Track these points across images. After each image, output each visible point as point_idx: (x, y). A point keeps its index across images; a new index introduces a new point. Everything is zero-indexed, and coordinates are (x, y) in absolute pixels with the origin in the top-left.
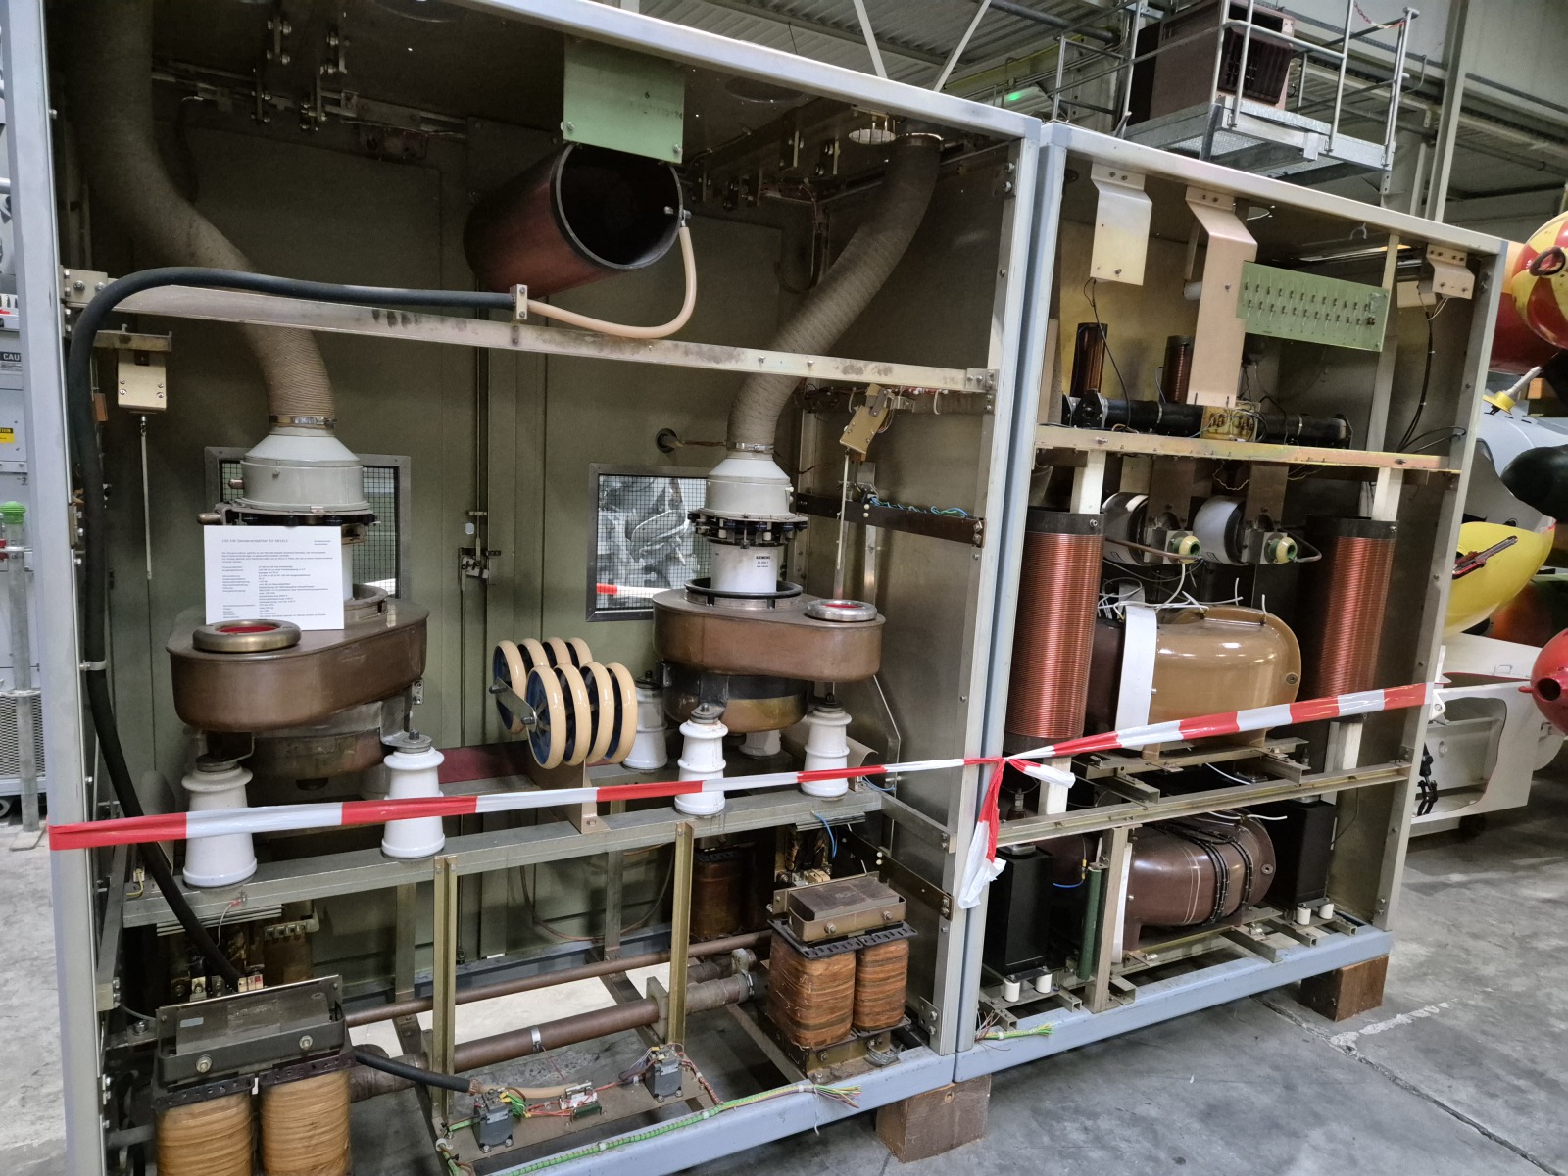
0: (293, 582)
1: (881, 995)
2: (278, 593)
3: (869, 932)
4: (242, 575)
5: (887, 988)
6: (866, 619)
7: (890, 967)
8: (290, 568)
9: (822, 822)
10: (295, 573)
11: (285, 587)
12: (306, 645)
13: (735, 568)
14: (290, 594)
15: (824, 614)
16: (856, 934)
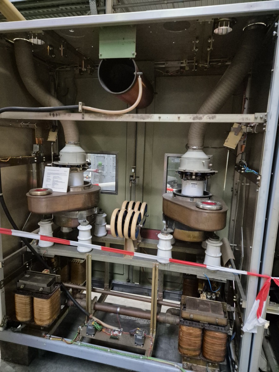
0: (59, 180)
1: (212, 349)
2: (56, 183)
3: (210, 324)
4: (50, 178)
5: (214, 347)
6: (215, 209)
7: (216, 340)
8: (59, 177)
9: (207, 278)
10: (59, 178)
11: (57, 181)
12: (54, 195)
13: (185, 187)
14: (58, 183)
15: (200, 206)
16: (204, 322)
